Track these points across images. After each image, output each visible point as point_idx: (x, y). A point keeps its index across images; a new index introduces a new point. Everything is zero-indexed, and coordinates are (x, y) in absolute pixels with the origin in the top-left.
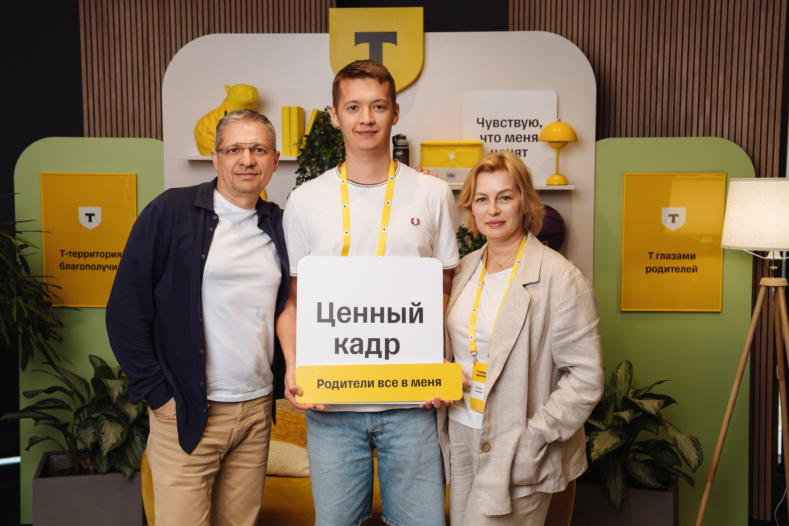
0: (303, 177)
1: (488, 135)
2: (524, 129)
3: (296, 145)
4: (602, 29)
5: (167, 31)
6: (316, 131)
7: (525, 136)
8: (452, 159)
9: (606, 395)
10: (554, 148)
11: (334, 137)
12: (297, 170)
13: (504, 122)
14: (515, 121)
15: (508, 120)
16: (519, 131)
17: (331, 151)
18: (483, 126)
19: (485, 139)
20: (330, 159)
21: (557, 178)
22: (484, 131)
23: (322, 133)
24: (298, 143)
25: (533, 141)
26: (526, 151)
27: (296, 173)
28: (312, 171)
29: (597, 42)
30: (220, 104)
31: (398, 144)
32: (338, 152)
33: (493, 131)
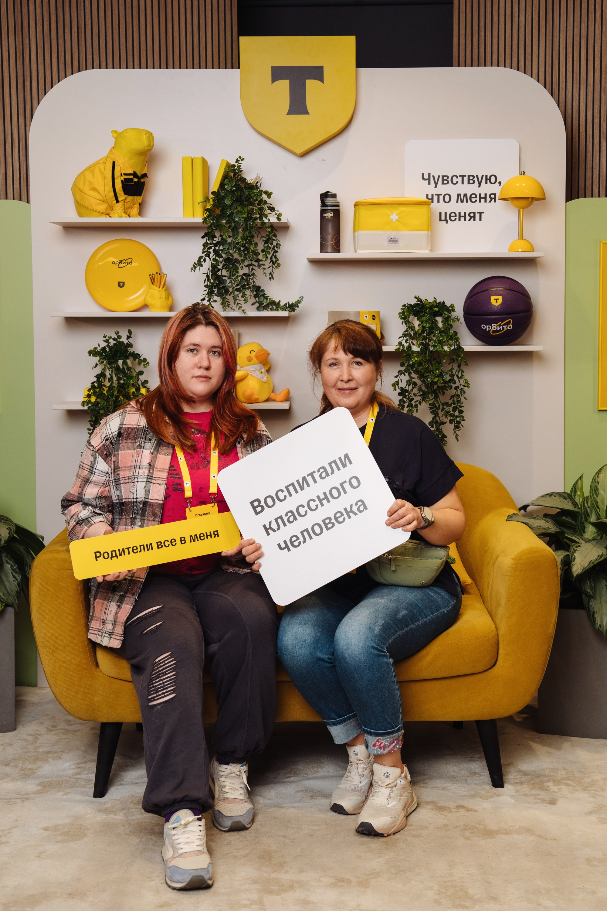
0: (211, 244)
1: (436, 195)
2: (479, 186)
3: (201, 203)
4: (567, 71)
5: (27, 73)
6: (226, 187)
7: (480, 195)
8: (394, 220)
9: (586, 505)
10: (517, 207)
11: (249, 194)
12: (203, 234)
13: (455, 178)
14: (469, 176)
15: (460, 176)
16: (473, 189)
17: (246, 210)
18: (429, 183)
19: (432, 199)
20: (244, 220)
21: (522, 243)
22: (431, 190)
23: (234, 188)
24: (204, 202)
25: (490, 201)
26: (482, 214)
27: (203, 237)
28: (221, 236)
29: (562, 86)
30: (104, 153)
31: (326, 204)
32: (254, 211)
33: (442, 189)
